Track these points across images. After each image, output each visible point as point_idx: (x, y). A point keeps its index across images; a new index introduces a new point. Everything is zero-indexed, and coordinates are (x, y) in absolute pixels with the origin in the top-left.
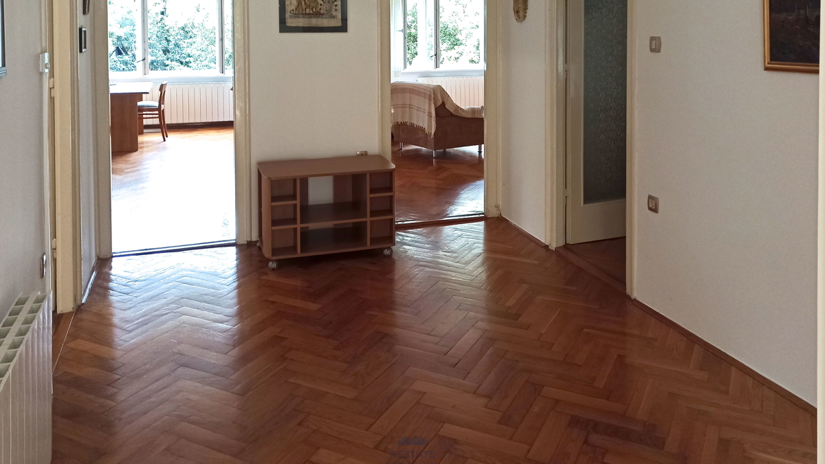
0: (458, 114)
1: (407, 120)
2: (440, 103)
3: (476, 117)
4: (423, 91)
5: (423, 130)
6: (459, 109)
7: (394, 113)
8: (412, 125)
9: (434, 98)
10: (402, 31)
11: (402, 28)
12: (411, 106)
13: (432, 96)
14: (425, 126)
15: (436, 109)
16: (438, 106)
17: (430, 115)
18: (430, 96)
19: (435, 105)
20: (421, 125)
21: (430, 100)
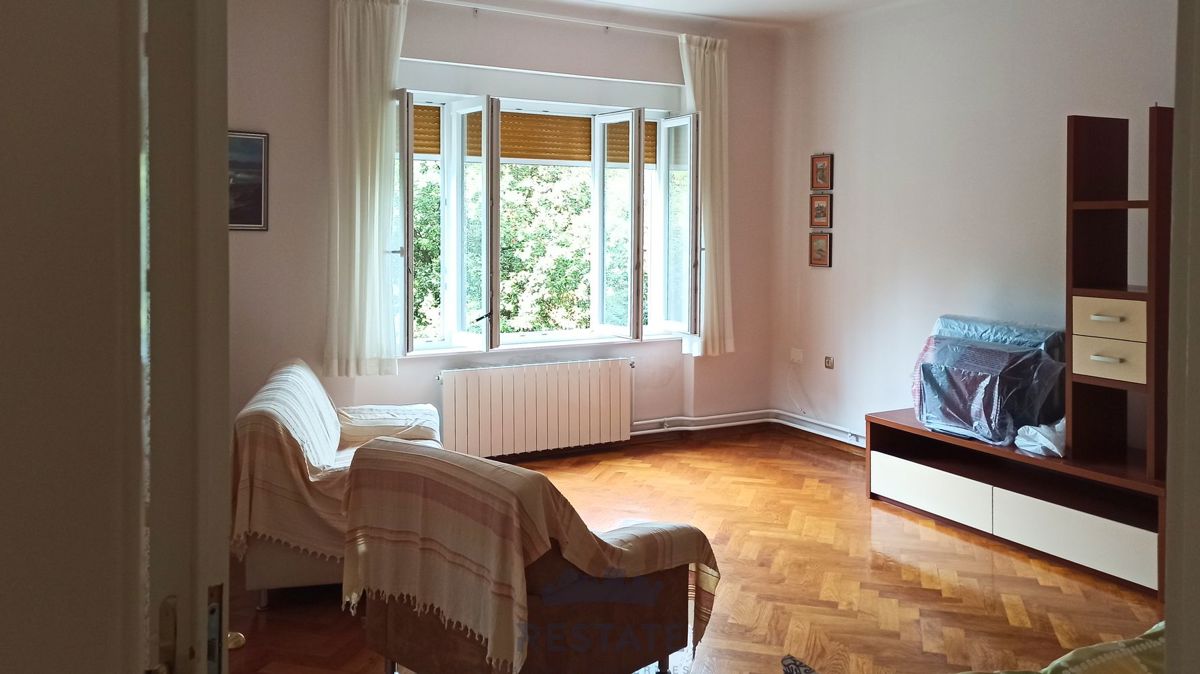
0: (603, 574)
1: (412, 588)
2: (544, 547)
3: (659, 567)
4: (479, 498)
5: (479, 645)
6: (606, 555)
7: (366, 554)
8: (434, 614)
9: (522, 530)
10: (401, 252)
11: (400, 243)
12: (428, 545)
13: (516, 523)
14: (487, 630)
15: (529, 571)
16: (534, 558)
17: (504, 594)
18: (506, 520)
19: (525, 554)
20: (467, 620)
21: (505, 536)
